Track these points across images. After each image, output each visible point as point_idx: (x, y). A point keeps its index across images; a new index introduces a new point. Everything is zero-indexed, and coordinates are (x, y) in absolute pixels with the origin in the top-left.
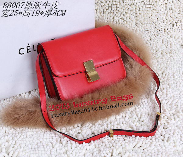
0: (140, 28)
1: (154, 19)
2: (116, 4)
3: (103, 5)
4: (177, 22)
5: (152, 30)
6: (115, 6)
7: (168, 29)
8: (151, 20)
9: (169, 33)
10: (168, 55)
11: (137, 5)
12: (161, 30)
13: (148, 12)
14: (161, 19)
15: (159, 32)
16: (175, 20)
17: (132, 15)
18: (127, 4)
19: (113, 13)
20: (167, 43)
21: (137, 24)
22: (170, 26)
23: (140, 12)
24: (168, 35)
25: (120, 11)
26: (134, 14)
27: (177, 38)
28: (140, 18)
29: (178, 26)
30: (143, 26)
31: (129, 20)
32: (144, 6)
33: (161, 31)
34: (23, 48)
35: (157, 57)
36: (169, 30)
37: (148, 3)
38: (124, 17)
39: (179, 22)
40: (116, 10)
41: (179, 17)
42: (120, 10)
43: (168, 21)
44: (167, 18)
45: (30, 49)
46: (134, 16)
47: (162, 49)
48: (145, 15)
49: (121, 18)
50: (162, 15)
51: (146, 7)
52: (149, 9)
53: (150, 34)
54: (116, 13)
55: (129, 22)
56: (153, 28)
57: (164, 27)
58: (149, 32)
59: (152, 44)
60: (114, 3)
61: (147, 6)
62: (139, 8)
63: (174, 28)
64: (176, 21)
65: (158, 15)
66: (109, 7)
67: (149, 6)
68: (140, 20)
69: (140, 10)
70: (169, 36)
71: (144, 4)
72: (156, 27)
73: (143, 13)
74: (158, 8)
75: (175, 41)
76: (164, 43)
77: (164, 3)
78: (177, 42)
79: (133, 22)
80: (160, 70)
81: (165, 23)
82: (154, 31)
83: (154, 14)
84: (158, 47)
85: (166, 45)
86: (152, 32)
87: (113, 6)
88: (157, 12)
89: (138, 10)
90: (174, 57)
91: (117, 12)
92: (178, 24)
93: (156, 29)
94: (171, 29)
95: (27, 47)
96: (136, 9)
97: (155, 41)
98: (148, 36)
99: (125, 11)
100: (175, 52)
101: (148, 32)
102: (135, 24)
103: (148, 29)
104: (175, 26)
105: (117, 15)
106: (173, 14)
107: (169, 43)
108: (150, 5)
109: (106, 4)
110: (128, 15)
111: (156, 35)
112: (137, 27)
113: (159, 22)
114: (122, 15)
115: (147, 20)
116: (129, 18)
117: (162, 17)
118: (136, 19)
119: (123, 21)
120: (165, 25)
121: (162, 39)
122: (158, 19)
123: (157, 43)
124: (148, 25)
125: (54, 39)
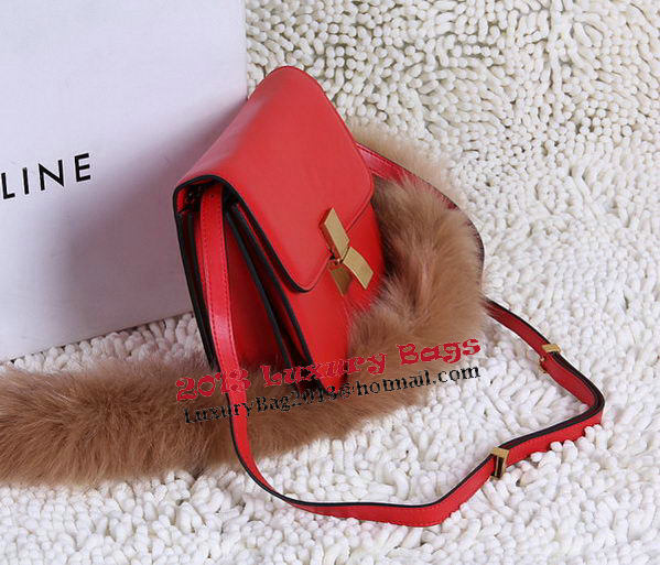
0: (445, 140)
1: (501, 102)
2: (345, 46)
3: (290, 47)
4: (595, 115)
5: (492, 148)
6: (341, 51)
7: (557, 144)
8: (489, 106)
9: (561, 156)
10: (554, 238)
11: (429, 48)
12: (528, 147)
13: (474, 76)
14: (530, 102)
15: (522, 156)
16: (585, 104)
17: (408, 87)
18: (389, 42)
19: (334, 79)
20: (553, 196)
21: (431, 127)
22: (564, 130)
23: (443, 74)
24: (559, 165)
25: (360, 74)
26: (419, 83)
27: (593, 177)
28: (444, 101)
29: (598, 130)
30: (457, 132)
31: (400, 110)
32: (457, 51)
33: (529, 152)
35: (510, 245)
36: (561, 146)
37: (473, 39)
38: (377, 97)
39: (602, 113)
40: (345, 68)
41: (600, 96)
42: (361, 66)
43: (558, 112)
44: (551, 99)
46: (420, 94)
47: (532, 220)
48: (463, 88)
49: (366, 103)
50: (529, 85)
51: (463, 55)
52: (475, 62)
53: (483, 163)
54: (346, 80)
55: (399, 116)
56: (495, 140)
57: (541, 138)
58: (483, 156)
60: (335, 39)
61: (469, 51)
62: (437, 59)
63: (580, 137)
64: (591, 112)
65: (515, 85)
66: (316, 56)
67: (477, 50)
68: (442, 109)
69: (440, 67)
70: (563, 172)
71: (458, 43)
72: (510, 134)
73: (452, 78)
74: (514, 58)
75: (586, 189)
76: (544, 197)
77: (538, 37)
78: (597, 192)
79: (414, 116)
80: (520, 291)
81: (546, 118)
82: (500, 152)
83: (498, 83)
84: (516, 210)
85: (551, 205)
86: (492, 157)
87: (331, 53)
88: (511, 76)
89: (432, 68)
90: (577, 245)
91: (349, 74)
92: (596, 122)
93: (508, 145)
94: (572, 143)
96: (424, 62)
97: (507, 189)
98: (479, 169)
99: (379, 71)
100: (582, 227)
101: (476, 155)
102: (423, 124)
103: (478, 145)
104: (585, 130)
105: (348, 87)
106: (576, 80)
107: (564, 196)
108: (481, 45)
109: (304, 44)
110: (394, 87)
111: (507, 168)
112: (430, 137)
113: (520, 115)
114: (369, 89)
115: (469, 107)
116: (400, 103)
117: (531, 94)
118: (427, 106)
119: (376, 115)
120: (545, 128)
121: (535, 181)
122: (513, 103)
123: (512, 197)
124: (476, 127)
125: (86, 156)
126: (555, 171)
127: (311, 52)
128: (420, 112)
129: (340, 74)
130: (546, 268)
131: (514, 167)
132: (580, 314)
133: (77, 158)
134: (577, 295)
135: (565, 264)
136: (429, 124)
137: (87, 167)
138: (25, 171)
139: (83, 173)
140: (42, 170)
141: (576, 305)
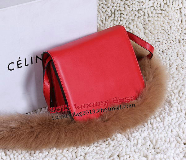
0: (150, 38)
1: (167, 27)
2: (120, 10)
3: (104, 11)
5: (164, 41)
6: (120, 12)
7: (183, 39)
8: (164, 28)
9: (184, 43)
11: (146, 11)
12: (174, 40)
13: (159, 19)
14: (175, 27)
15: (173, 43)
17: (139, 22)
18: (134, 9)
19: (117, 20)
20: (182, 56)
21: (145, 34)
23: (150, 19)
24: (184, 46)
25: (125, 19)
26: (143, 21)
28: (150, 27)
30: (153, 36)
31: (137, 29)
32: (154, 12)
33: (175, 42)
34: (13, 63)
35: (172, 73)
37: (159, 8)
38: (130, 26)
40: (121, 17)
42: (125, 17)
43: (184, 30)
44: (182, 26)
45: (21, 64)
46: (142, 24)
47: (177, 64)
48: (156, 23)
49: (126, 27)
50: (175, 22)
51: (156, 13)
52: (160, 15)
53: (161, 45)
55: (136, 31)
56: (165, 38)
57: (178, 37)
58: (161, 43)
59: (165, 58)
60: (118, 9)
61: (158, 12)
62: (148, 14)
65: (171, 22)
66: (112, 13)
67: (160, 12)
68: (149, 29)
69: (149, 17)
71: (154, 9)
72: (169, 36)
73: (153, 20)
74: (171, 14)
76: (180, 56)
77: (178, 8)
79: (141, 31)
81: (180, 32)
82: (166, 42)
83: (166, 21)
84: (172, 61)
85: (182, 58)
86: (164, 44)
87: (116, 12)
88: (170, 19)
89: (147, 17)
91: (122, 19)
93: (169, 40)
95: (18, 61)
96: (144, 15)
97: (169, 54)
98: (160, 47)
99: (131, 18)
101: (159, 43)
102: (143, 33)
103: (160, 40)
105: (121, 23)
108: (161, 10)
109: (109, 10)
110: (135, 23)
111: (168, 47)
112: (145, 37)
113: (172, 31)
114: (127, 23)
115: (157, 28)
117: (176, 24)
118: (144, 28)
120: (180, 35)
121: (177, 51)
122: (170, 27)
123: (170, 56)
124: (159, 34)
126: (182, 48)
127: (110, 12)
128: (143, 30)
129: (119, 19)
131: (170, 47)
136: (145, 33)
138: (32, 58)
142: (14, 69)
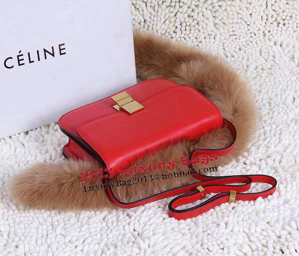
0: (222, 31)
1: (245, 14)
4: (286, 19)
5: (242, 34)
7: (269, 32)
8: (240, 16)
9: (271, 37)
10: (265, 72)
12: (257, 33)
13: (234, 3)
14: (257, 14)
15: (254, 37)
16: (281, 14)
17: (206, 9)
19: (175, 6)
20: (267, 54)
22: (272, 26)
23: (221, 3)
24: (270, 40)
25: (186, 4)
26: (210, 7)
27: (284, 45)
28: (221, 14)
29: (287, 25)
30: (227, 27)
31: (203, 18)
33: (257, 36)
36: (271, 32)
38: (193, 14)
39: (288, 18)
41: (288, 11)
43: (270, 18)
44: (267, 12)
46: (211, 12)
47: (257, 64)
48: (229, 9)
49: (189, 16)
50: (257, 7)
53: (238, 40)
54: (180, 7)
55: (203, 21)
56: (243, 31)
57: (263, 29)
58: (238, 38)
59: (242, 57)
63: (279, 28)
64: (284, 18)
65: (251, 7)
68: (220, 18)
70: (272, 43)
72: (249, 27)
73: (225, 5)
75: (281, 51)
76: (263, 54)
78: (286, 51)
79: (209, 21)
81: (265, 21)
82: (245, 36)
83: (244, 6)
84: (251, 60)
85: (266, 57)
86: (242, 38)
88: (250, 3)
89: (216, 1)
90: (275, 75)
91: (181, 4)
92: (286, 22)
93: (248, 32)
94: (275, 31)
95: (18, 56)
97: (247, 51)
98: (236, 43)
99: (194, 3)
100: (278, 67)
101: (235, 37)
102: (213, 24)
103: (236, 33)
104: (281, 25)
105: (181, 10)
106: (277, 4)
107: (271, 53)
110: (200, 9)
111: (248, 42)
112: (216, 30)
113: (254, 20)
114: (190, 10)
115: (232, 17)
116: (203, 15)
117: (258, 10)
118: (215, 17)
119: (193, 21)
120: (264, 25)
121: (260, 48)
122: (251, 15)
123: (249, 55)
124: (234, 25)
125: (63, 44)
126: (268, 43)
128: (211, 19)
129: (177, 4)
130: (261, 85)
131: (251, 42)
132: (273, 105)
133: (60, 46)
134: (273, 97)
135: (269, 84)
136: (215, 25)
137: (64, 49)
138: (38, 52)
139: (62, 52)
140: (45, 51)
141: (272, 101)
142: (13, 66)
